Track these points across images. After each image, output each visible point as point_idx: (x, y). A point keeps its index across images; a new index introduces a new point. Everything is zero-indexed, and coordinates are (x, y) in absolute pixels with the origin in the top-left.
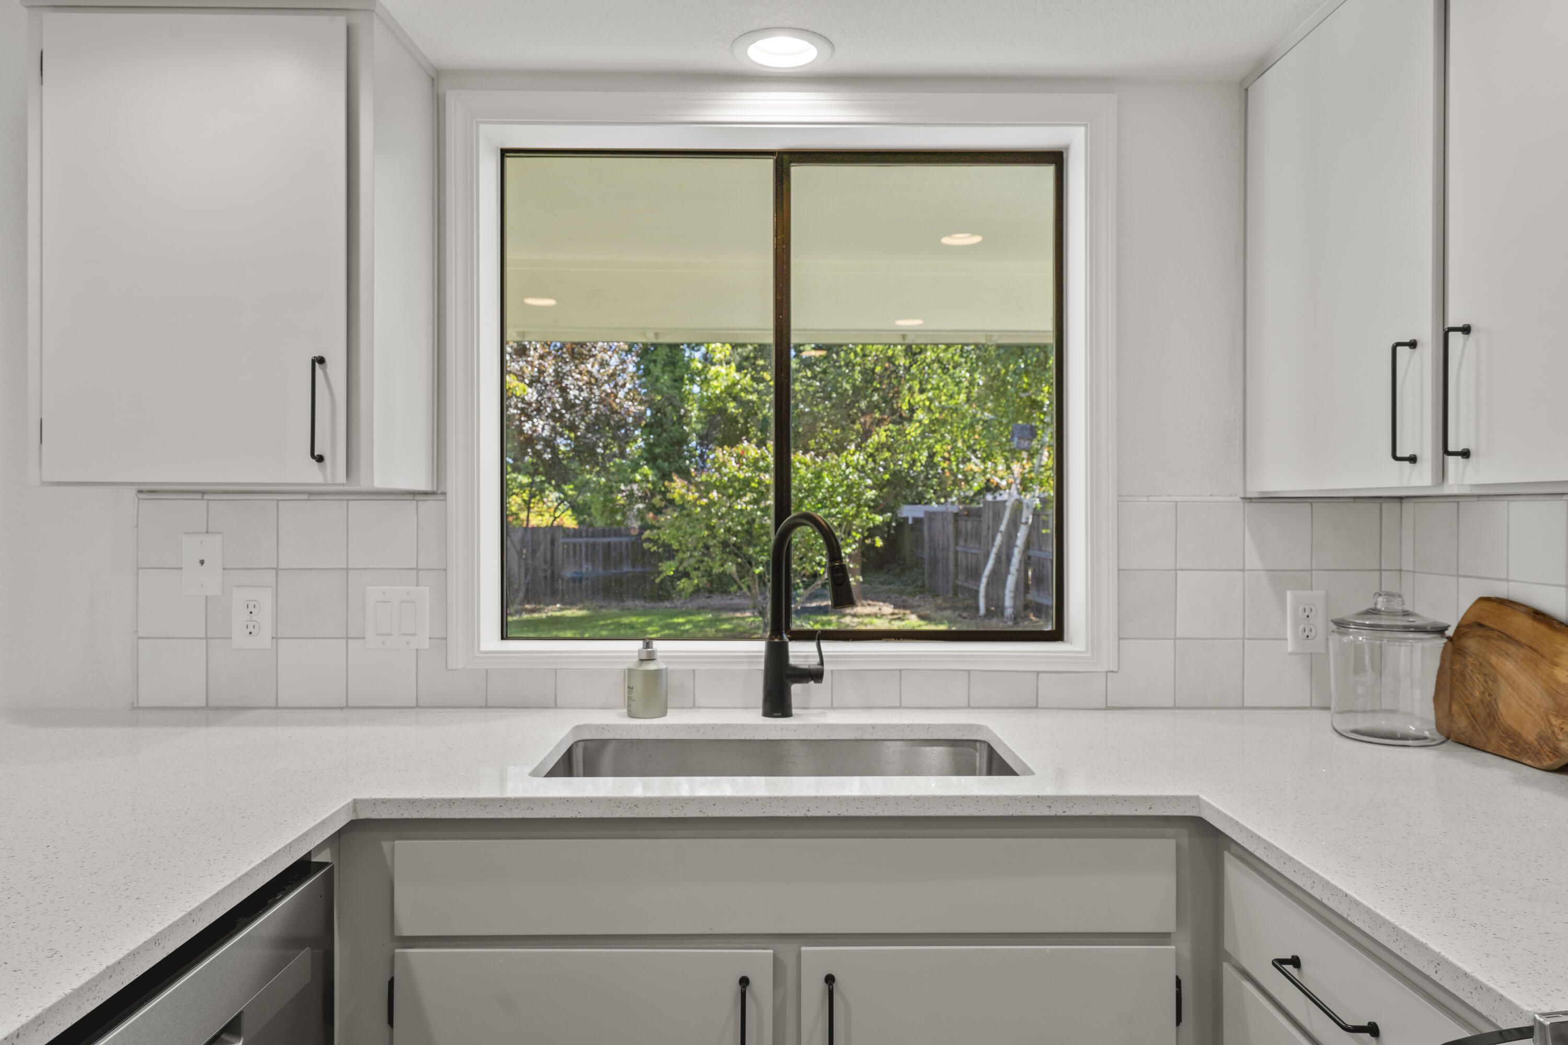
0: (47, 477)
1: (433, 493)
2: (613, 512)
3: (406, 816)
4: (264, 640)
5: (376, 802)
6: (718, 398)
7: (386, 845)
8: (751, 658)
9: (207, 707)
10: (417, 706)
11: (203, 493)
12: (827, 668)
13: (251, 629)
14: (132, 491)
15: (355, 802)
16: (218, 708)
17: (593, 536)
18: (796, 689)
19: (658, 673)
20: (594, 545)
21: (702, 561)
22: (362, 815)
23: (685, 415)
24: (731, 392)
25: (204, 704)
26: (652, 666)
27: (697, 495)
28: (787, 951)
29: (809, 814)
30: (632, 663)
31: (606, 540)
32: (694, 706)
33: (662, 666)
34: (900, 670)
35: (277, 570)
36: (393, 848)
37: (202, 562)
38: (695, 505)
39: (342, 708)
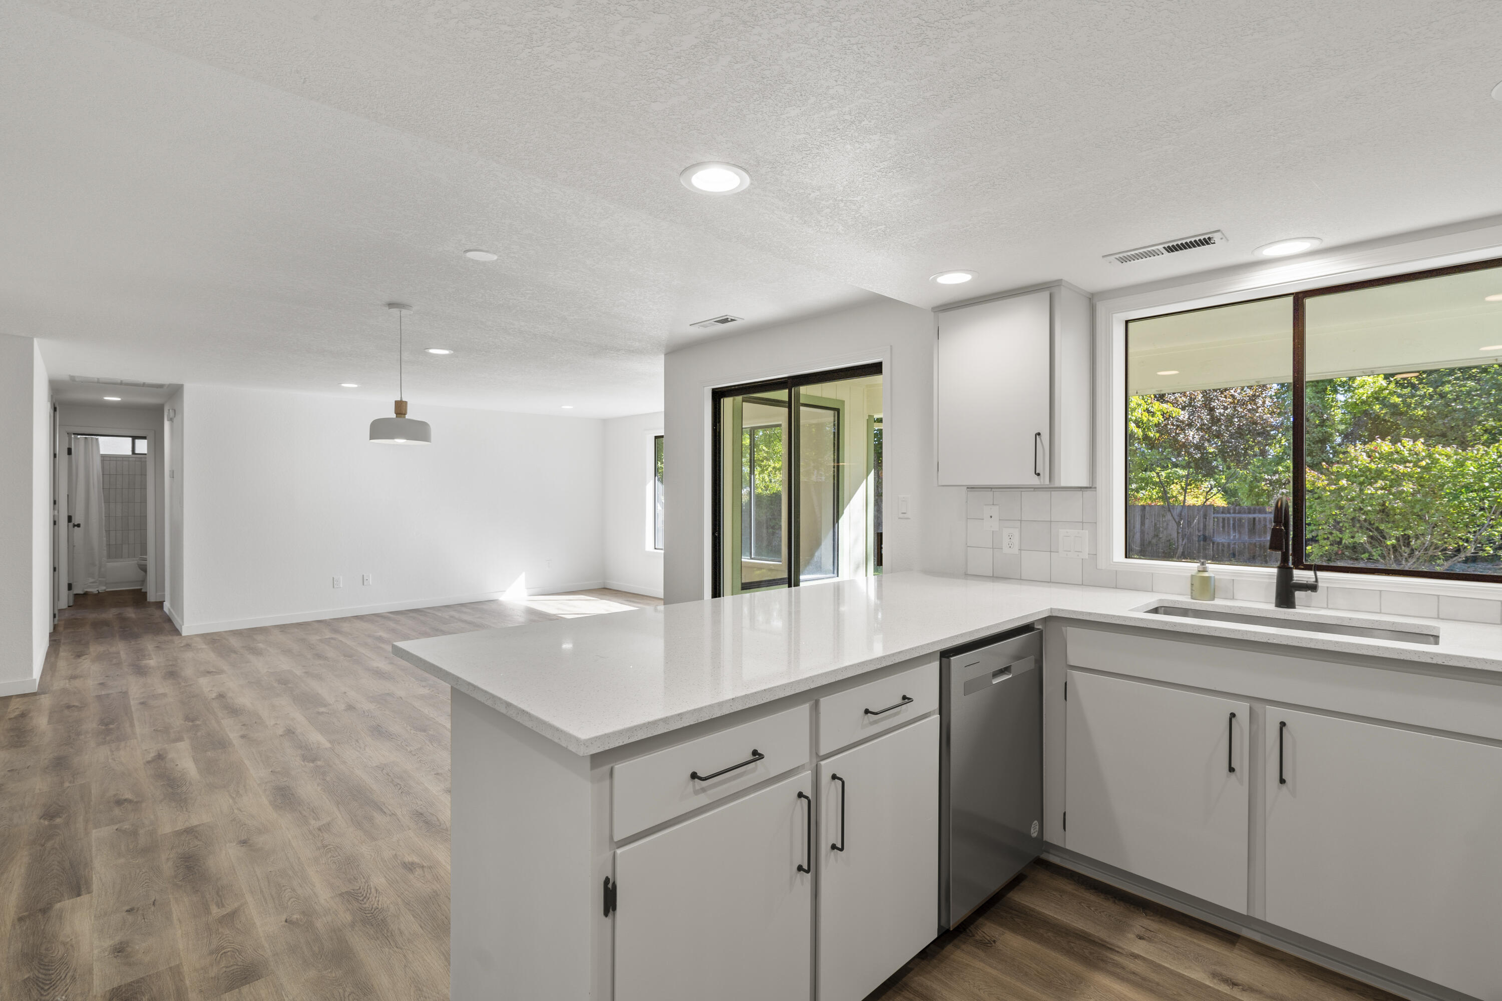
0: (940, 484)
1: (1090, 488)
2: (1258, 495)
3: (1072, 617)
4: (1015, 550)
5: (1059, 610)
6: (1363, 402)
7: (1064, 629)
8: (1270, 576)
9: (993, 576)
10: (1082, 585)
11: (991, 488)
12: (1320, 584)
13: (1010, 545)
14: (965, 488)
15: (1051, 609)
16: (997, 577)
17: (1239, 513)
18: (1299, 595)
19: (1209, 578)
20: (1240, 520)
21: (1331, 533)
22: (1054, 614)
23: (1327, 419)
24: (1377, 396)
25: (992, 575)
26: (1206, 574)
27: (1326, 482)
28: (1257, 706)
29: (1269, 641)
30: (1194, 572)
31: (1251, 516)
32: (1233, 598)
33: (1212, 575)
34: (1380, 591)
35: (1021, 521)
36: (1066, 630)
37: (991, 517)
38: (1324, 489)
39: (1049, 582)
